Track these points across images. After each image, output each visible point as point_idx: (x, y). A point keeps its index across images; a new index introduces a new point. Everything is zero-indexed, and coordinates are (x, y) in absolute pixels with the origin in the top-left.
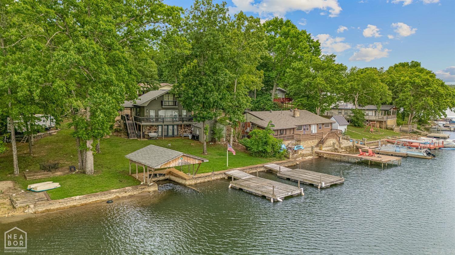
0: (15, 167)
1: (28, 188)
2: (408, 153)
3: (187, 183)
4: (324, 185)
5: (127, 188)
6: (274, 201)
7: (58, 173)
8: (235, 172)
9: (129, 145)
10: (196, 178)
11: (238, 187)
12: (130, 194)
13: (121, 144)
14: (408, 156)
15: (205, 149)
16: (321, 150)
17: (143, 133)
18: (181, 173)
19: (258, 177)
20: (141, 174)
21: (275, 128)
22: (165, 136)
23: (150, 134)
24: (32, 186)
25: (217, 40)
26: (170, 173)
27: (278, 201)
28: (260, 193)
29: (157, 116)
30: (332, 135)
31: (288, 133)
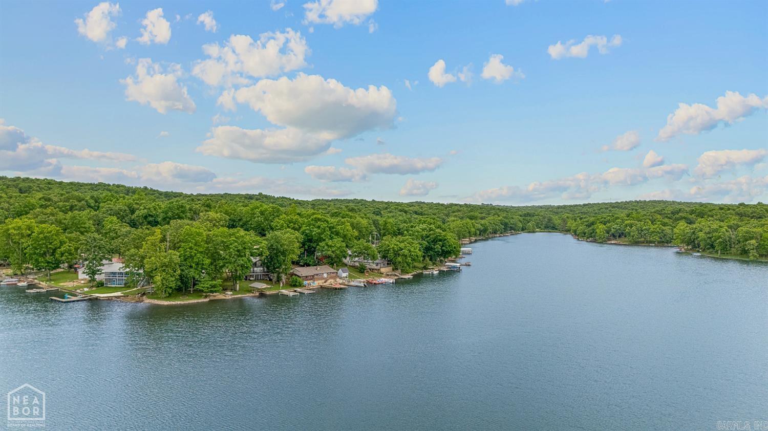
1: (226, 293)
3: (267, 292)
5: (250, 293)
7: (230, 290)
8: (282, 290)
12: (251, 295)
14: (355, 286)
15: (274, 283)
16: (323, 284)
19: (289, 292)
20: (253, 290)
21: (303, 276)
23: (251, 279)
27: (291, 296)
28: (286, 295)
29: (253, 270)
30: (331, 278)
31: (310, 277)
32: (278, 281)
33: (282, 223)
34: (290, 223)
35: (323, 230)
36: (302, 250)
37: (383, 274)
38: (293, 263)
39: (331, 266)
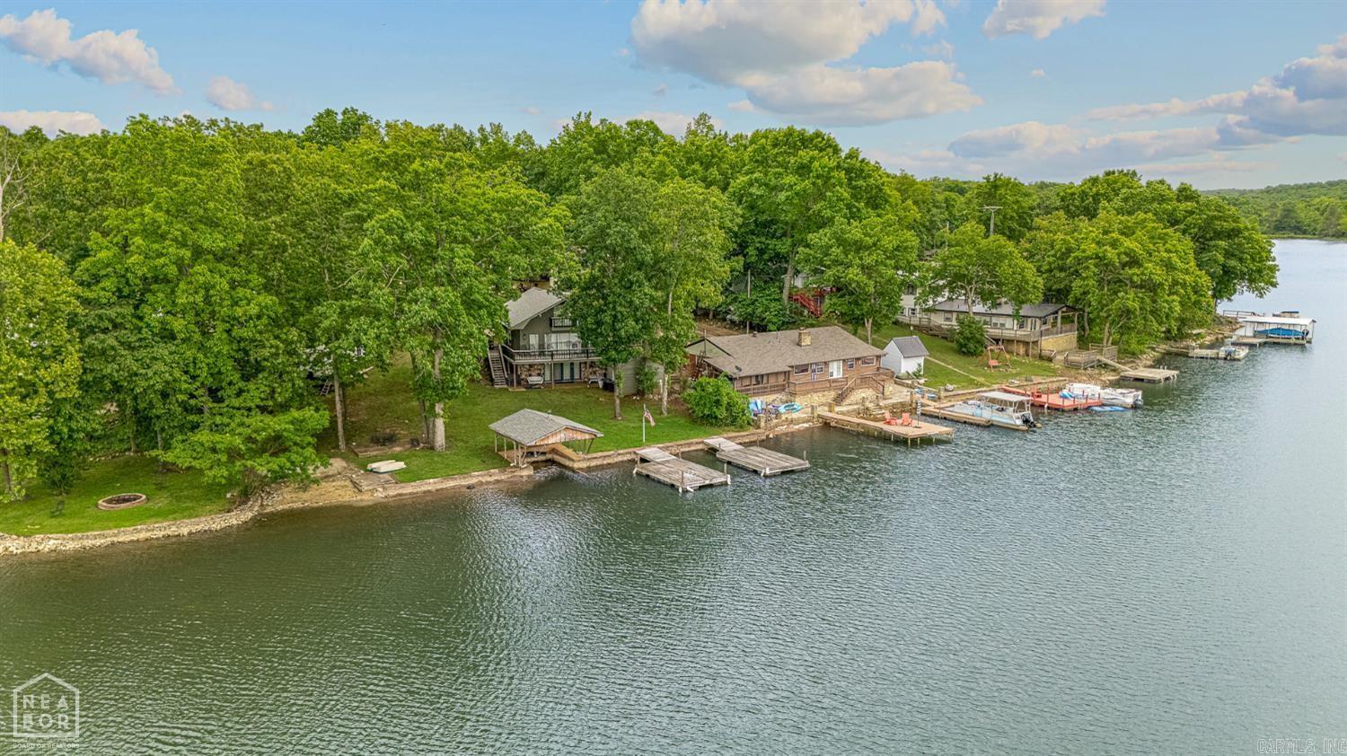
0: (340, 438)
1: (369, 468)
2: (994, 418)
3: (576, 465)
4: (768, 472)
5: (492, 471)
6: (683, 491)
7: (398, 449)
8: (650, 452)
9: (494, 400)
10: (589, 459)
11: (645, 472)
12: (496, 478)
13: (480, 399)
14: (992, 425)
15: (618, 411)
16: (831, 411)
17: (518, 376)
18: (569, 452)
19: (681, 459)
20: (510, 453)
21: (742, 374)
22: (557, 382)
23: (530, 379)
24: (374, 465)
25: (628, 241)
26: (554, 451)
27: (687, 491)
28: (668, 480)
29: (541, 345)
30: (864, 381)
31: (772, 381)
32: (640, 393)
33: (662, 164)
34: (690, 161)
35: (819, 182)
36: (738, 263)
37: (1050, 360)
38: (702, 314)
39: (850, 327)
